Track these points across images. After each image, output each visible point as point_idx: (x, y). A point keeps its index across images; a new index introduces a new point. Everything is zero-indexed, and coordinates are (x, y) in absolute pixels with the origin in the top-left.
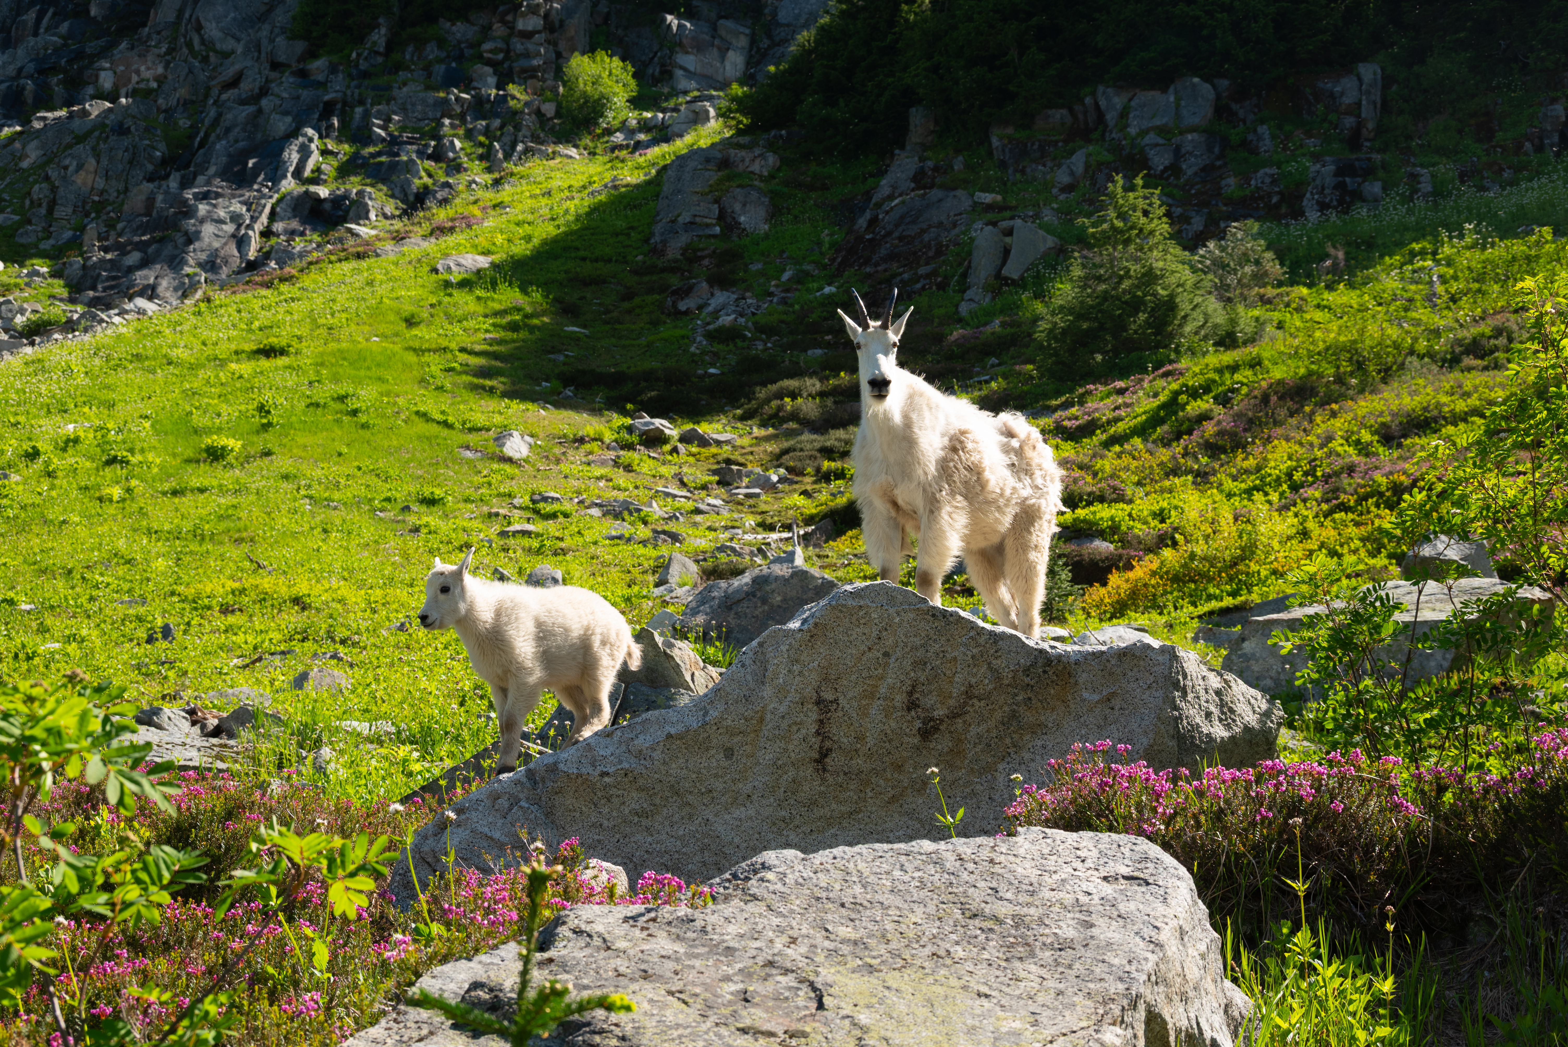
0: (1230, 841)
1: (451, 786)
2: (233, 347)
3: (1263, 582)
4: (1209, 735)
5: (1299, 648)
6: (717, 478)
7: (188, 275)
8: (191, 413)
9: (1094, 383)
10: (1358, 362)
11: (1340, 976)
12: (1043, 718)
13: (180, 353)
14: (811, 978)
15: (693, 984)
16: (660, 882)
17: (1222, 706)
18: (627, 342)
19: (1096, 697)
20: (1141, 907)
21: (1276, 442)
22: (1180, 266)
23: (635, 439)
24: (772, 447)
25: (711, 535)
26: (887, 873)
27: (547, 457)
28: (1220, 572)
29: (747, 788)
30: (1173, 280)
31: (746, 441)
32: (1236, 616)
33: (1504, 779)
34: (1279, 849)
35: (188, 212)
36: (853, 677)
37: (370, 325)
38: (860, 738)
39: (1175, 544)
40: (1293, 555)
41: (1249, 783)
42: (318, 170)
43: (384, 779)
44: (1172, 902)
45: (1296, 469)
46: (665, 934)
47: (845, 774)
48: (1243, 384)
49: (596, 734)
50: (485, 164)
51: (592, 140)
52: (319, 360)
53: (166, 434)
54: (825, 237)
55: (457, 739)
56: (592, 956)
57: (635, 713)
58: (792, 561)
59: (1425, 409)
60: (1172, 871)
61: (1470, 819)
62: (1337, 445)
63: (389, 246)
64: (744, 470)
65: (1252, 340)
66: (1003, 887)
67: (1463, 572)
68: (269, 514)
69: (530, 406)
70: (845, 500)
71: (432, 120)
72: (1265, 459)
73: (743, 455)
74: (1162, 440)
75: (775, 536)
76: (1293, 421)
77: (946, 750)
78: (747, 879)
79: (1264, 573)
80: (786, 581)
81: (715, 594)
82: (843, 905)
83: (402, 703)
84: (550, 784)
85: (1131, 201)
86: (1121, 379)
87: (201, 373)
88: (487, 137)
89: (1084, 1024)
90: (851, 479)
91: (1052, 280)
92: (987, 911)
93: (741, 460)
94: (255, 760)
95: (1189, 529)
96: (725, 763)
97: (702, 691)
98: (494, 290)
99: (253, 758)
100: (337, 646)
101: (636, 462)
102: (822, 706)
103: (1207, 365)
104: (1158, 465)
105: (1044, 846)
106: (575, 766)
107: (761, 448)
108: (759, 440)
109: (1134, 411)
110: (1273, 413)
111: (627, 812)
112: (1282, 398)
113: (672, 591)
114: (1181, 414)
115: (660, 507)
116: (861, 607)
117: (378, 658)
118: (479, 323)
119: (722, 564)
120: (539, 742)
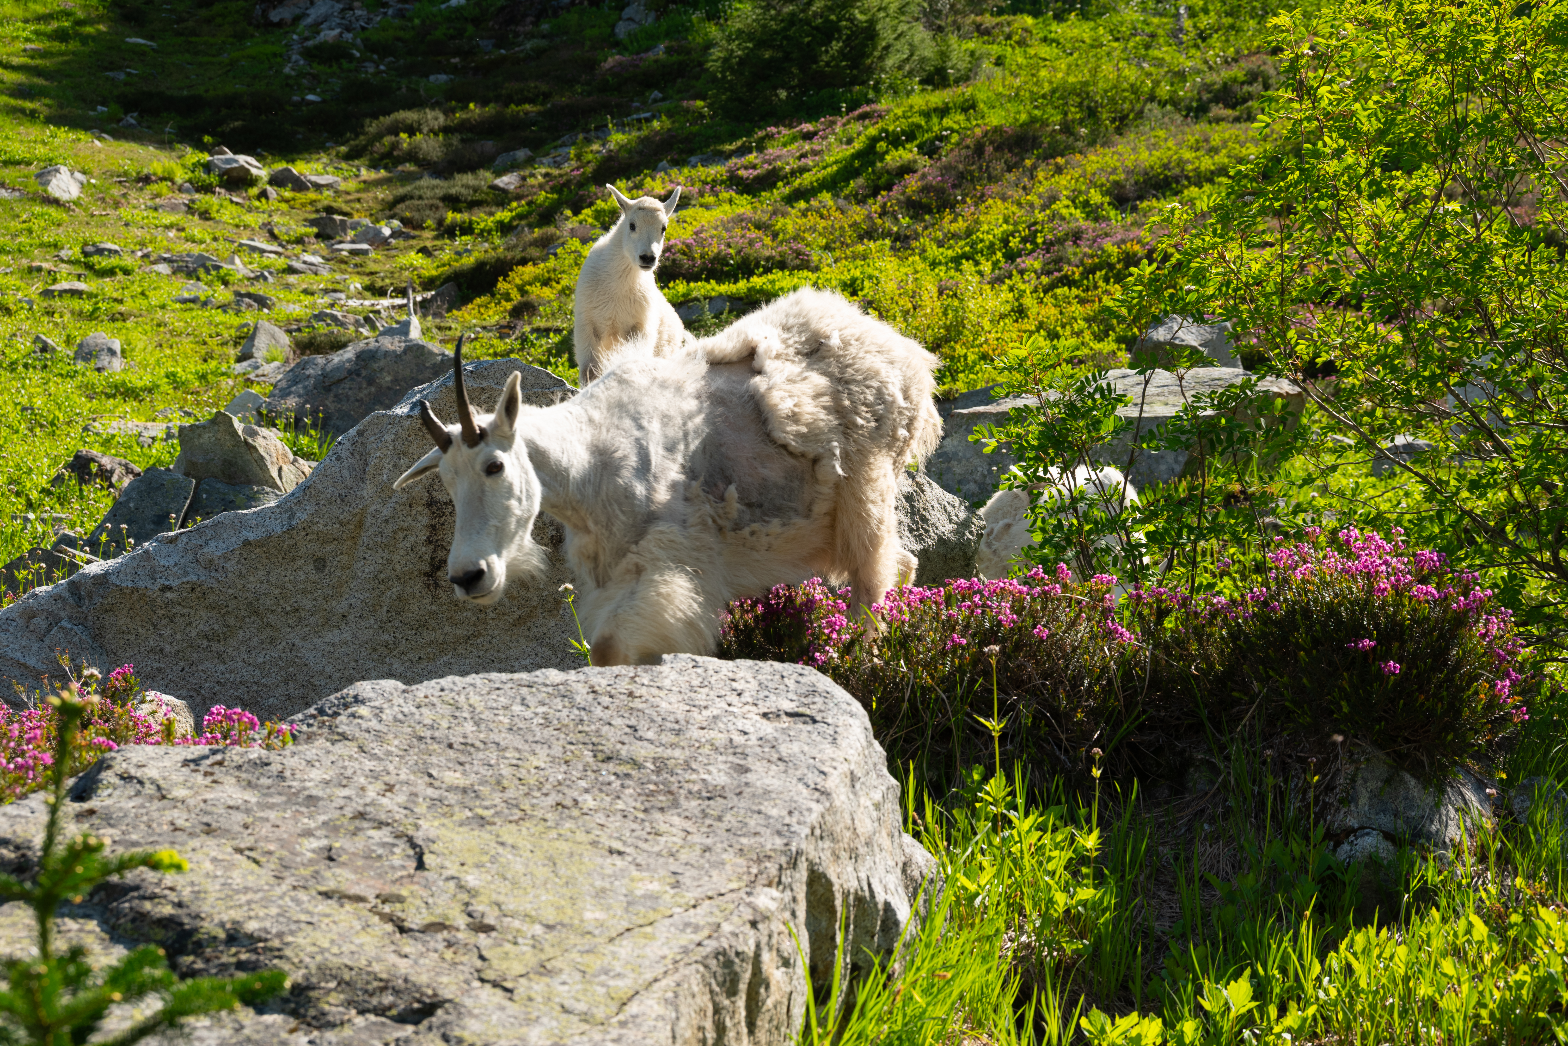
0: (916, 672)
3: (970, 368)
5: (1008, 445)
6: (315, 230)
9: (776, 125)
10: (1089, 108)
11: (1038, 829)
14: (410, 833)
15: (267, 839)
16: (229, 718)
17: (913, 513)
18: (205, 59)
20: (806, 748)
21: (990, 201)
23: (213, 179)
24: (383, 194)
25: (307, 300)
26: (506, 708)
27: (103, 200)
29: (341, 607)
31: (352, 185)
33: (1233, 601)
34: (973, 681)
40: (1005, 336)
44: (843, 743)
45: (1012, 234)
46: (233, 780)
48: (953, 131)
56: (142, 806)
57: (206, 515)
58: (407, 333)
59: (1166, 166)
60: (844, 706)
61: (1194, 647)
62: (1062, 207)
64: (349, 221)
65: (965, 78)
66: (643, 725)
67: (1196, 358)
69: (82, 135)
70: (472, 259)
72: (977, 222)
73: (347, 202)
74: (856, 196)
75: (386, 302)
76: (1011, 177)
78: (336, 714)
79: (971, 358)
80: (397, 357)
81: (311, 371)
82: (450, 746)
84: (98, 600)
86: (809, 120)
89: (734, 885)
92: (624, 753)
93: (346, 208)
95: (886, 303)
96: (315, 576)
97: (290, 488)
101: (215, 208)
102: (434, 508)
103: (911, 107)
104: (850, 226)
105: (694, 676)
106: (130, 578)
107: (371, 195)
108: (368, 185)
109: (823, 160)
110: (988, 167)
111: (193, 634)
112: (998, 149)
113: (257, 368)
114: (879, 165)
115: (244, 264)
116: (483, 389)
118: (18, 29)
119: (321, 335)
120: (87, 549)
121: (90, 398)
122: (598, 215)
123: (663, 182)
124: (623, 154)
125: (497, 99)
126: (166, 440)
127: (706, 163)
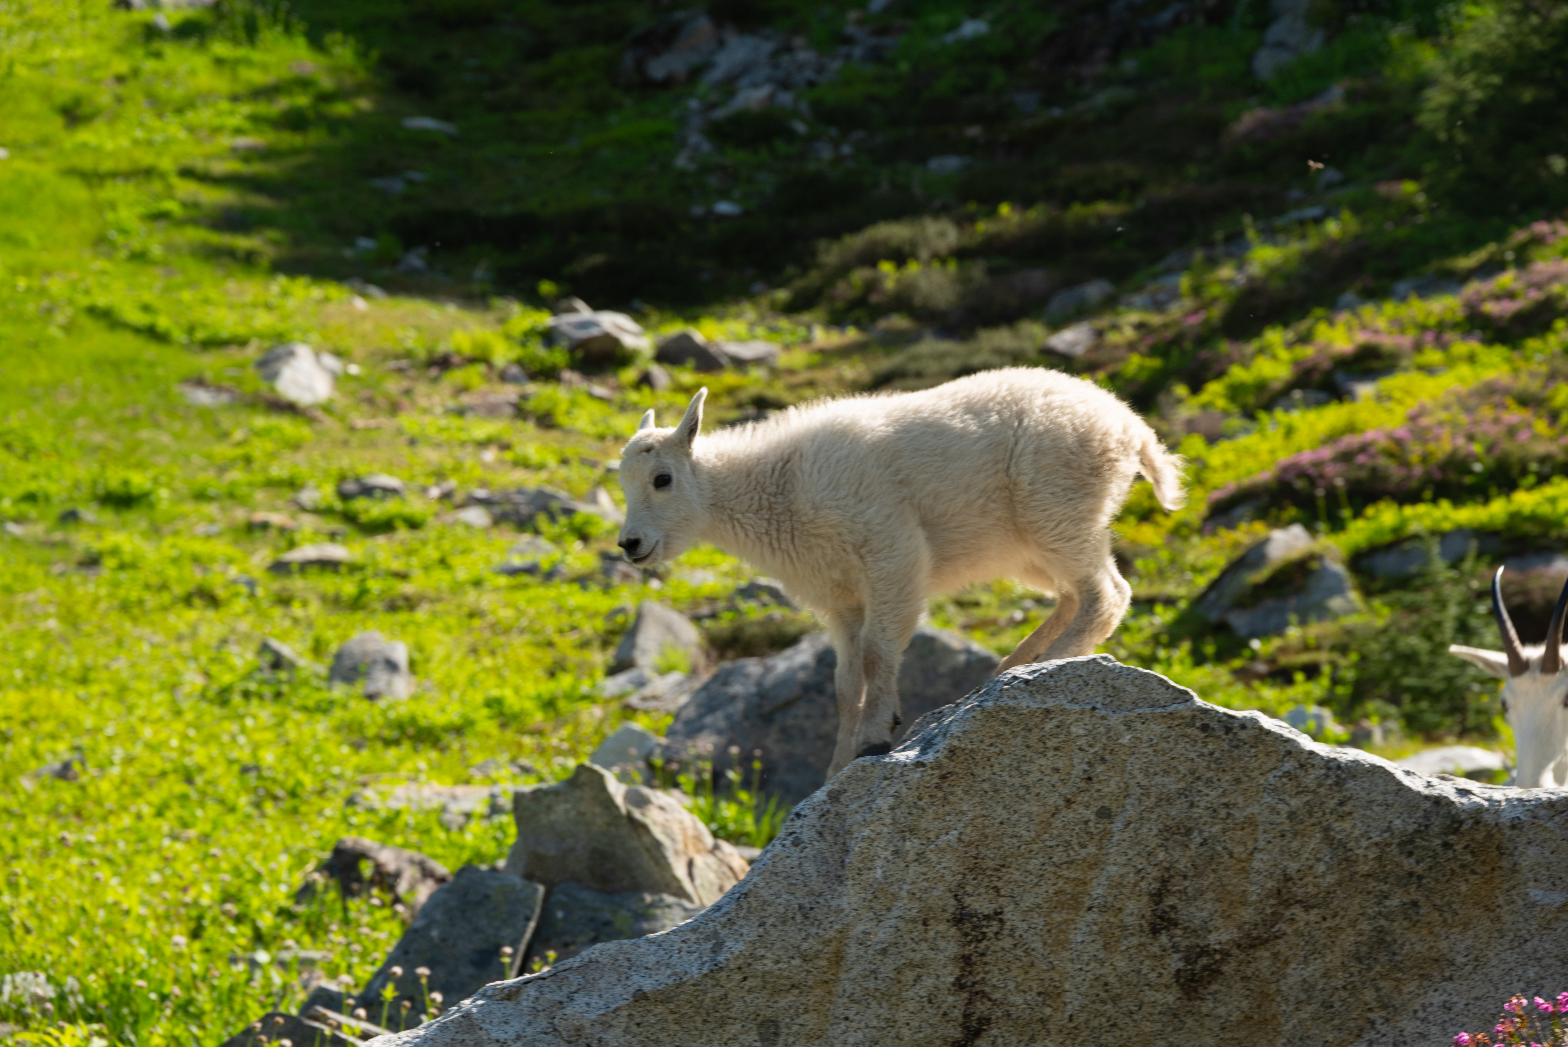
9: (1548, 218)
12: (1443, 945)
18: (540, 149)
19: (1558, 898)
23: (558, 357)
25: (726, 562)
27: (370, 401)
31: (798, 358)
36: (1034, 863)
38: (1051, 994)
55: (187, 1010)
57: (566, 949)
69: (334, 291)
73: (791, 387)
77: (1236, 1016)
81: (737, 688)
83: (67, 933)
97: (710, 898)
98: (252, 42)
101: (563, 407)
102: (967, 928)
107: (832, 373)
108: (828, 356)
113: (643, 684)
115: (616, 504)
116: (1048, 711)
117: (14, 839)
118: (220, 114)
119: (752, 623)
120: (362, 1012)
121: (357, 746)
122: (1235, 393)
123: (1350, 329)
124: (1276, 284)
125: (1049, 195)
126: (488, 817)
127: (1425, 290)
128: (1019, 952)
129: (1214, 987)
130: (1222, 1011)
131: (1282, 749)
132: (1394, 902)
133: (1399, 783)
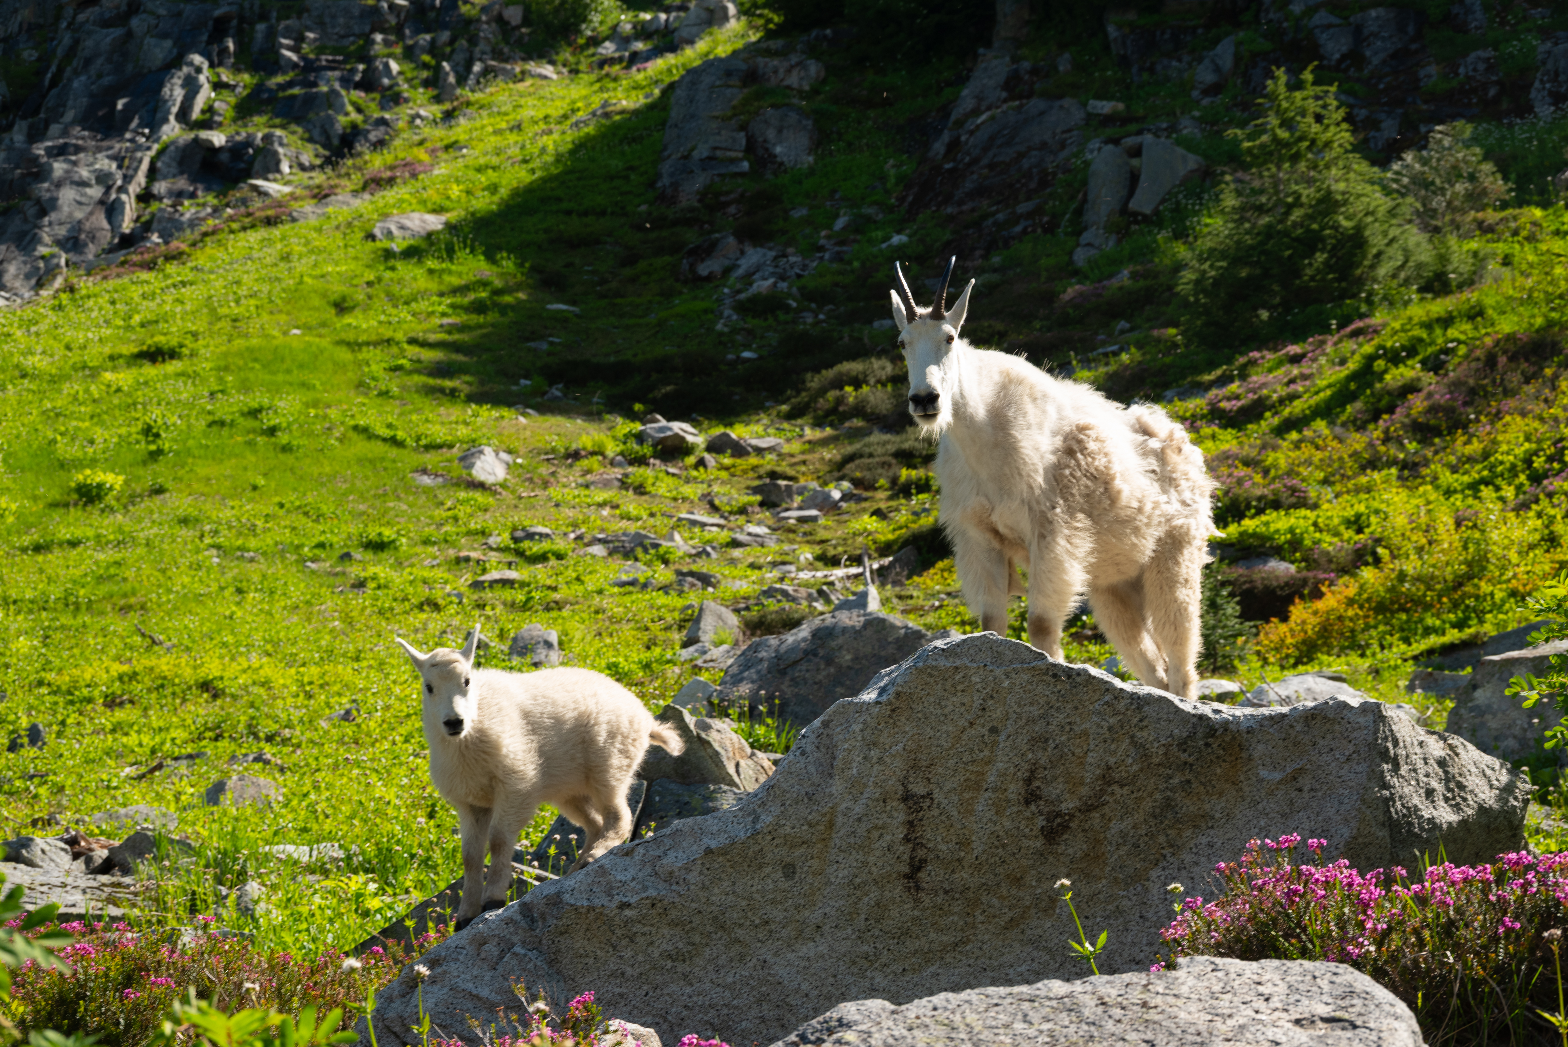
0: (1465, 963)
1: (421, 928)
2: (107, 350)
3: (1498, 608)
4: (1431, 821)
5: (1551, 696)
6: (759, 498)
7: (43, 257)
8: (54, 441)
9: (1259, 349)
12: (1207, 807)
13: (36, 362)
17: (1447, 780)
18: (632, 321)
19: (1277, 776)
21: (1508, 418)
22: (1369, 188)
23: (647, 450)
24: (830, 454)
25: (755, 575)
26: (1006, 1026)
27: (531, 480)
28: (1440, 597)
29: (814, 916)
30: (1359, 206)
31: (795, 447)
32: (1464, 654)
34: (1531, 971)
35: (41, 173)
36: (951, 762)
37: (288, 313)
38: (964, 843)
39: (1377, 561)
40: (1538, 569)
41: (1486, 883)
42: (209, 110)
43: (331, 921)
45: (1536, 453)
47: (946, 892)
48: (1460, 342)
49: (611, 852)
50: (431, 92)
51: (573, 54)
52: (222, 363)
53: (23, 470)
54: (890, 168)
55: (427, 864)
57: (662, 821)
58: (865, 606)
60: (1387, 1008)
63: (308, 207)
64: (795, 486)
65: (1469, 282)
66: (1161, 1039)
68: (163, 571)
69: (505, 412)
70: (931, 520)
71: (359, 36)
72: (1494, 442)
73: (792, 465)
74: (1354, 422)
75: (839, 572)
76: (1530, 389)
77: (1079, 854)
78: (820, 1041)
79: (1499, 595)
80: (856, 633)
81: (763, 654)
83: (351, 817)
84: (552, 922)
85: (1299, 103)
86: (1295, 342)
87: (66, 387)
88: (433, 56)
90: (938, 492)
91: (1197, 213)
93: (791, 472)
94: (159, 903)
95: (1396, 540)
96: (784, 884)
97: (751, 787)
98: (451, 259)
99: (157, 900)
100: (262, 744)
101: (650, 481)
102: (911, 803)
103: (1410, 319)
104: (1350, 456)
105: (1214, 981)
106: (585, 896)
107: (817, 456)
108: (813, 445)
109: (1314, 385)
110: (1502, 380)
111: (656, 954)
112: (1513, 358)
113: (705, 653)
114: (1378, 386)
115: (685, 540)
116: (957, 668)
117: (317, 759)
118: (433, 304)
119: (771, 613)
120: (536, 863)
127: (1184, 396)
128: (943, 818)
129: (1065, 836)
130: (1070, 851)
131: (1103, 688)
132: (1175, 781)
133: (1177, 707)
